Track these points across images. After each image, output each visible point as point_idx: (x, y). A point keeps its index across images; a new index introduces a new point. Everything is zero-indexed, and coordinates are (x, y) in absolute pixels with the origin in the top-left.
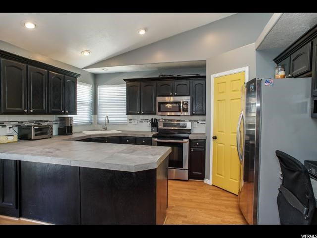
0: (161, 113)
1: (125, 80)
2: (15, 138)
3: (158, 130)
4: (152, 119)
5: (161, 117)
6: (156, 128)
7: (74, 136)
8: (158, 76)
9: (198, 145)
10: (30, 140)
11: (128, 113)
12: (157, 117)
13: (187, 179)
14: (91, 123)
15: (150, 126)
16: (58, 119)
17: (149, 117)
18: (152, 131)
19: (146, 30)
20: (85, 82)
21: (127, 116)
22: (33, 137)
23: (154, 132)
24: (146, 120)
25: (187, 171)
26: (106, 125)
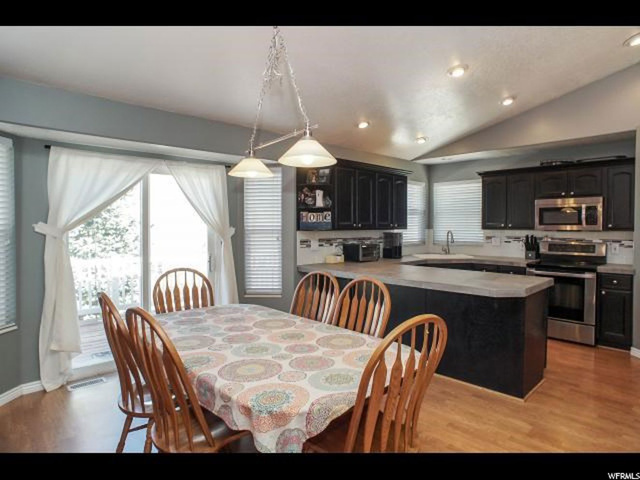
0: (542, 227)
1: (480, 174)
2: (341, 259)
3: (538, 255)
4: (527, 237)
5: (545, 233)
6: (534, 253)
7: (404, 260)
8: (538, 164)
9: (615, 285)
10: (358, 261)
11: (485, 227)
12: (537, 233)
13: (593, 344)
14: (423, 242)
15: (524, 248)
16: (383, 235)
17: (523, 233)
18: (527, 257)
19: (514, 98)
20: (417, 180)
21: (482, 232)
22: (361, 258)
23: (530, 258)
24: (517, 239)
25: (593, 328)
26: (448, 245)
